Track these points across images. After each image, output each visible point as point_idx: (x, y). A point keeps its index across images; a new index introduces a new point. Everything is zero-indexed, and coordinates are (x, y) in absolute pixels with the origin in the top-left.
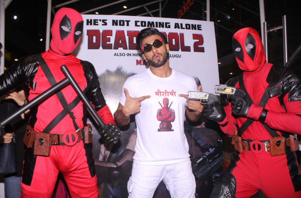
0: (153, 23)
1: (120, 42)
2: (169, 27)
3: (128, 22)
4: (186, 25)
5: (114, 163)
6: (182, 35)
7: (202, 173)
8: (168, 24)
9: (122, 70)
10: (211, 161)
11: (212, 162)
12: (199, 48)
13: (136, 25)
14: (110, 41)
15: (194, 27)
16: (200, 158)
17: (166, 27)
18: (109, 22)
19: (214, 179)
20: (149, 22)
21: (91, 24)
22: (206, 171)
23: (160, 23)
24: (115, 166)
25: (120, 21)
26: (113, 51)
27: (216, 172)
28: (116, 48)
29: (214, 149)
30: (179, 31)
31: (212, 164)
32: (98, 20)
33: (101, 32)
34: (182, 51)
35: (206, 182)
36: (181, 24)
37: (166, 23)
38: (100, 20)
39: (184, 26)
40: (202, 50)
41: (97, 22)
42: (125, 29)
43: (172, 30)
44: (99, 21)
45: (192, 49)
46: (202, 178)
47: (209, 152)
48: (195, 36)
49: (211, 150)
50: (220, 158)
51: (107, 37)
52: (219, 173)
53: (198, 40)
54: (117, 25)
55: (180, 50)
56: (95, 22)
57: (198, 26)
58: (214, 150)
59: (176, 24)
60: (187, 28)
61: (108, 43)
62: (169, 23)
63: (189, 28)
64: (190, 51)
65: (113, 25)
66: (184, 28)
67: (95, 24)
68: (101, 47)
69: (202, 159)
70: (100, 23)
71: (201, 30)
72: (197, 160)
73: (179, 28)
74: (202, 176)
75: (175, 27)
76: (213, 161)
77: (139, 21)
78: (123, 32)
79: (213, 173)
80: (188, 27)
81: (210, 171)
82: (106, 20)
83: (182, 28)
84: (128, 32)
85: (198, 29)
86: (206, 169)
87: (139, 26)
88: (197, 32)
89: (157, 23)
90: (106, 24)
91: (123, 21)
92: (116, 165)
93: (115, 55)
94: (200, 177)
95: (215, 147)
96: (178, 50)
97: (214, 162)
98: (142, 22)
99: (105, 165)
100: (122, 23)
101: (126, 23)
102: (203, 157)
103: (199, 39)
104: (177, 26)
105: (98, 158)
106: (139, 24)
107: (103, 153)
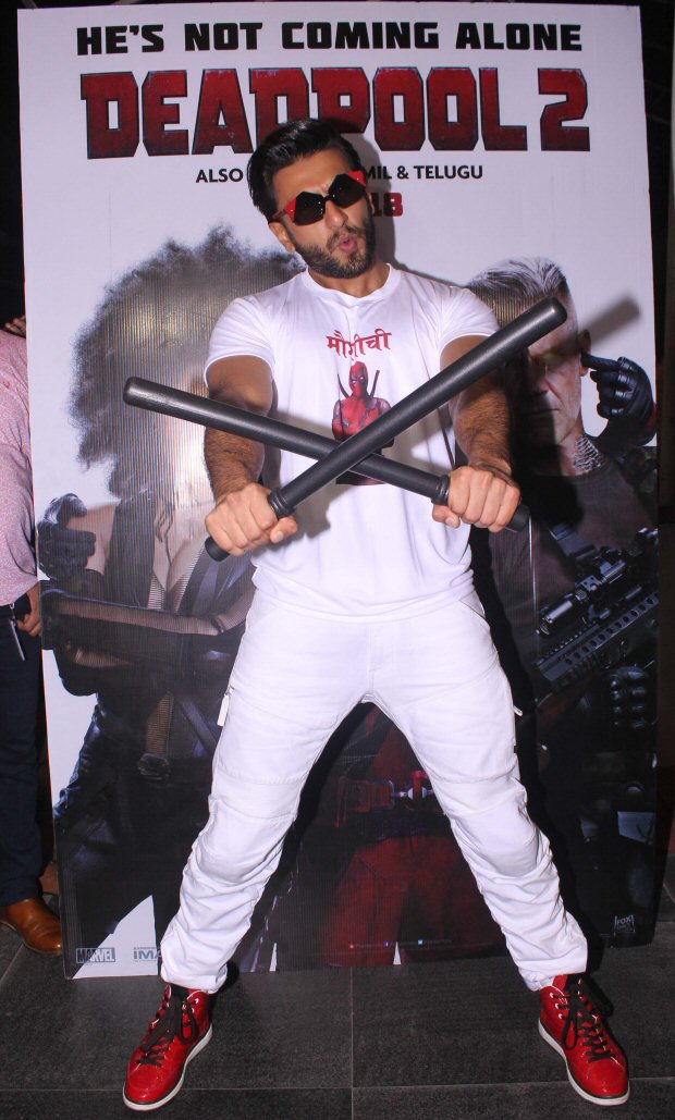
0: (360, 27)
1: (222, 122)
2: (434, 42)
3: (252, 29)
4: (511, 29)
5: (209, 617)
6: (490, 77)
7: (569, 662)
8: (427, 32)
9: (229, 243)
10: (605, 614)
11: (609, 619)
12: (563, 134)
13: (288, 43)
14: (177, 121)
15: (545, 37)
16: (561, 601)
17: (420, 44)
18: (174, 37)
19: (616, 688)
20: (343, 27)
21: (97, 50)
22: (583, 655)
23: (391, 27)
24: (213, 632)
25: (219, 28)
26: (192, 163)
27: (629, 662)
28: (204, 147)
29: (622, 565)
30: (474, 60)
31: (612, 626)
32: (123, 29)
33: (140, 81)
34: (488, 147)
35: (583, 701)
36: (489, 28)
37: (420, 27)
38: (134, 30)
39: (500, 36)
40: (579, 141)
41: (123, 39)
42: (241, 61)
43: (448, 55)
44: (128, 34)
45: (534, 137)
46: (566, 683)
47: (600, 577)
48: (549, 80)
49: (609, 571)
50: (644, 603)
51: (167, 101)
52: (640, 666)
53: (562, 98)
54: (204, 46)
55: (480, 143)
56: (114, 40)
57: (566, 29)
58: (624, 571)
59: (463, 27)
60: (512, 45)
61: (168, 127)
62: (434, 25)
63: (524, 45)
64: (524, 147)
65: (189, 47)
66: (500, 46)
67: (112, 49)
68: (141, 148)
69: (568, 605)
70: (135, 42)
71: (578, 48)
72: (548, 612)
73: (476, 45)
74: (568, 676)
75: (461, 44)
76: (615, 613)
77: (299, 26)
78: (231, 75)
79: (616, 666)
80: (519, 37)
81: (602, 656)
82: (160, 28)
83: (491, 44)
84: (252, 73)
85: (567, 46)
86: (586, 650)
87: (300, 46)
88: (558, 59)
89: (377, 27)
90: (158, 45)
91: (232, 28)
92: (215, 625)
93: (201, 176)
94: (558, 681)
95: (625, 557)
96: (471, 147)
97: (621, 621)
98: (312, 28)
99: (170, 626)
100: (226, 37)
101: (242, 35)
102: (570, 599)
103: (568, 90)
104: (467, 36)
105: (145, 601)
106: (300, 36)
107: (163, 582)
